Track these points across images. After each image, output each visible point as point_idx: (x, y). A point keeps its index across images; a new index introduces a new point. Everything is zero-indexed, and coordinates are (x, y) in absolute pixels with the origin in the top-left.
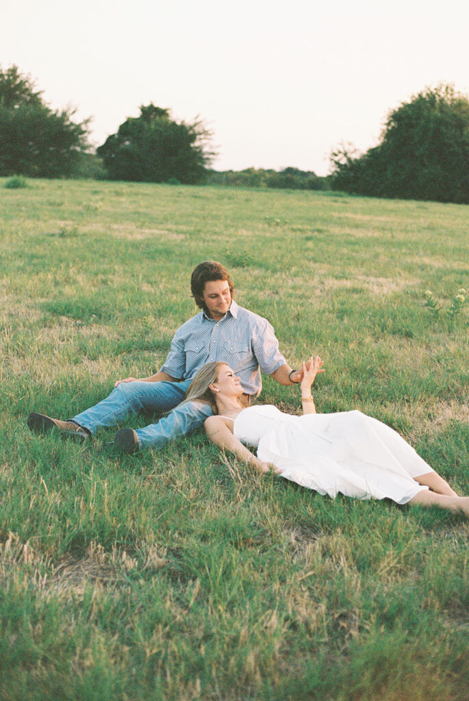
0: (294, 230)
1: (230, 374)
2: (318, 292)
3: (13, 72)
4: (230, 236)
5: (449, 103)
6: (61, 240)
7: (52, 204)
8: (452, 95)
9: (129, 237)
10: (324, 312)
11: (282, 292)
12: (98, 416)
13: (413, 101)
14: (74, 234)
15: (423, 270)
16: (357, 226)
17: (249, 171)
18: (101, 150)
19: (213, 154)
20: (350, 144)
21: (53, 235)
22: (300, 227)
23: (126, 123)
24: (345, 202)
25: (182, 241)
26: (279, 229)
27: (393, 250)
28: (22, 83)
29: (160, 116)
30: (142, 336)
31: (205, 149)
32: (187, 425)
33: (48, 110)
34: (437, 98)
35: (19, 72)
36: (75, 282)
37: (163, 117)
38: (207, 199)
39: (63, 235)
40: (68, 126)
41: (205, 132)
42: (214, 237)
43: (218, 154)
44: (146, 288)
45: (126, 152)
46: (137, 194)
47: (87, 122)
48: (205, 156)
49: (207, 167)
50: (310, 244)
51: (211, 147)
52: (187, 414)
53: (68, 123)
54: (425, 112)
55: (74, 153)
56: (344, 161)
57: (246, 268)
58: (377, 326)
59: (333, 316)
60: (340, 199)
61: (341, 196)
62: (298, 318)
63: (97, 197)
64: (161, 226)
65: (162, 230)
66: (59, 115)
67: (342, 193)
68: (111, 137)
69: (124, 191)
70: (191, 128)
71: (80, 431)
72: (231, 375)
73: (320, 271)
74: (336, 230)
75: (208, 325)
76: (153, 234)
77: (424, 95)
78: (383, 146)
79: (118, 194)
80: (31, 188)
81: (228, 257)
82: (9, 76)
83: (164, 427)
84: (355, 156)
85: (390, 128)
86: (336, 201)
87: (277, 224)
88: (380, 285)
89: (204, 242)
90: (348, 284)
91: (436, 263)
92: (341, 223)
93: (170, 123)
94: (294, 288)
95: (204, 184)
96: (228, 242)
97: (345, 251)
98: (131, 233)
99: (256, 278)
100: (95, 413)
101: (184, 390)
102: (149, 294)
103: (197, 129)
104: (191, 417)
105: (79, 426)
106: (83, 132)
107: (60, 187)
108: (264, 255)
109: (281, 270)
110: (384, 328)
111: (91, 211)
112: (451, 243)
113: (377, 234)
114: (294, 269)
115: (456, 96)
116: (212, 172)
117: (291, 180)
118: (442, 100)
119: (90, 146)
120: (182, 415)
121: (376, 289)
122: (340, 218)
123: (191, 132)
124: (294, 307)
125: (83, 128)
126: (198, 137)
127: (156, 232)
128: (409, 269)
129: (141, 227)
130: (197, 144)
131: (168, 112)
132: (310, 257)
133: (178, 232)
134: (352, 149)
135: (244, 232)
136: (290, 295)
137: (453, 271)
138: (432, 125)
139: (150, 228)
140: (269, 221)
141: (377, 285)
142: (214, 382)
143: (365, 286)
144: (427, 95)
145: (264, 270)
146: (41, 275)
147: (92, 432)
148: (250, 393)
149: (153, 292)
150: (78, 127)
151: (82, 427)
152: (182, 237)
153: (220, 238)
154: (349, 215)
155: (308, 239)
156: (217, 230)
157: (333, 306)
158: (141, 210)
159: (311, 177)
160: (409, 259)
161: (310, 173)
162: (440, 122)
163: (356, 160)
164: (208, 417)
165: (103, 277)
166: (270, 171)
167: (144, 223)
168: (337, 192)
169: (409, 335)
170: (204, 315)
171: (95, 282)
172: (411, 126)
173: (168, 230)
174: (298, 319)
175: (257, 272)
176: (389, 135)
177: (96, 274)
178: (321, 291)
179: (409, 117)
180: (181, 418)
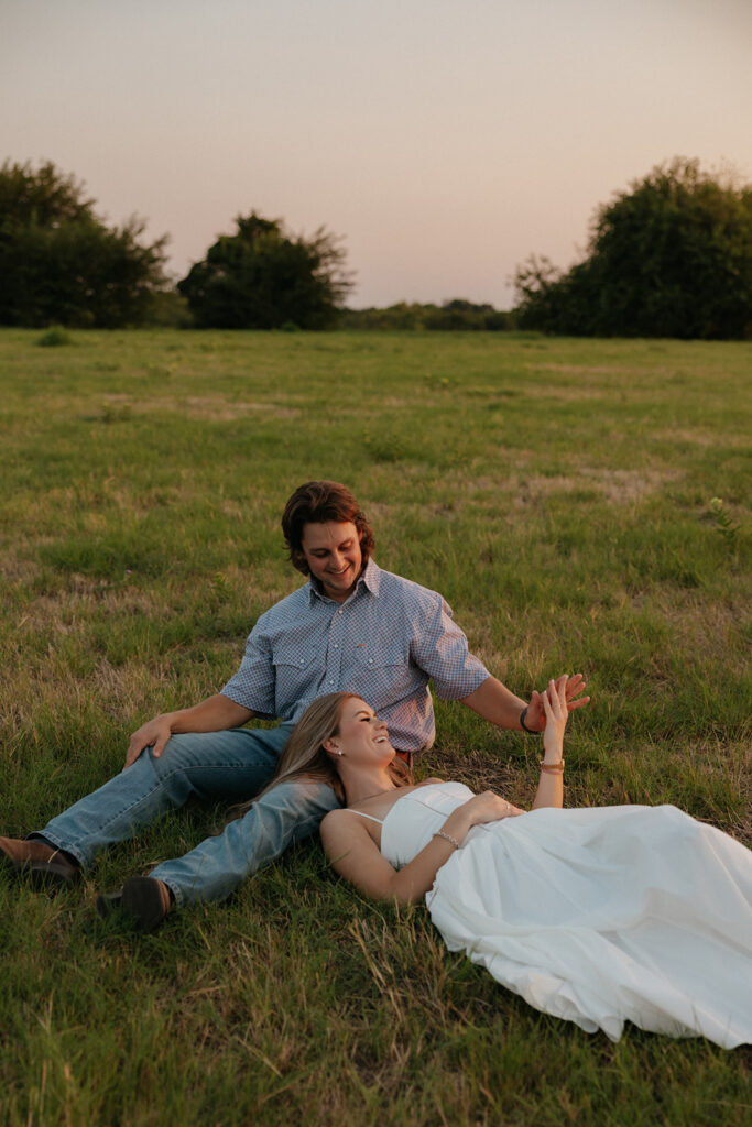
0: (470, 395)
1: (364, 716)
2: (518, 502)
3: (48, 172)
4: (371, 408)
5: (690, 191)
6: (103, 426)
7: (100, 368)
8: (694, 178)
9: (214, 418)
10: (534, 542)
11: (458, 507)
12: (97, 822)
13: (636, 192)
14: (125, 417)
15: (684, 452)
16: (565, 384)
17: (399, 308)
18: (184, 286)
19: (345, 284)
20: (545, 260)
21: (91, 420)
22: (479, 389)
23: (218, 245)
24: (541, 348)
25: (297, 420)
26: (447, 394)
27: (629, 420)
28: (63, 189)
29: (267, 233)
30: (212, 607)
31: (335, 278)
32: (284, 836)
33: (102, 229)
34: (673, 185)
35: (56, 173)
36: (111, 502)
37: (271, 233)
38: (338, 351)
39: (107, 419)
40: (133, 252)
41: (334, 254)
42: (347, 412)
43: (352, 284)
44: (230, 508)
45: (221, 289)
46: (233, 348)
47: (160, 244)
48: (335, 289)
49: (337, 304)
50: (497, 417)
51: (343, 275)
52: (285, 813)
53: (131, 247)
54: (655, 207)
55: (144, 291)
56: (536, 287)
57: (398, 463)
58: (631, 566)
59: (550, 549)
60: (534, 343)
61: (533, 338)
62: (489, 556)
63: (173, 355)
64: (264, 398)
65: (267, 403)
66: (119, 235)
67: (536, 334)
68: (196, 267)
69: (214, 345)
70: (313, 247)
71: (55, 860)
72: (367, 720)
73: (518, 463)
74: (535, 392)
75: (321, 611)
76: (251, 411)
77: (653, 181)
78: (594, 261)
79: (206, 349)
80: (76, 345)
81: (368, 446)
82: (42, 179)
83: (234, 847)
84: (552, 278)
85: (603, 234)
86: (528, 346)
87: (444, 386)
88: (621, 484)
89: (330, 420)
90: (567, 484)
91: (704, 440)
92: (542, 379)
93: (281, 242)
94: (478, 498)
95: (334, 328)
96: (368, 419)
97: (554, 425)
98: (217, 411)
99: (416, 481)
100: (93, 813)
101: (278, 748)
102: (234, 520)
103: (322, 249)
104: (292, 817)
105: (56, 848)
106: (154, 260)
107: (121, 342)
108: (426, 440)
109: (457, 464)
110: (643, 568)
111: (160, 376)
112: (719, 404)
113: (598, 395)
114: (476, 462)
115: (701, 180)
116: (347, 311)
117: (459, 318)
118: (679, 187)
119: (166, 280)
120: (273, 813)
121: (615, 491)
122: (538, 372)
123: (312, 255)
124: (482, 534)
125: (155, 253)
126: (323, 261)
127: (255, 406)
128: (661, 451)
129: (234, 400)
130: (322, 270)
131: (279, 226)
132: (499, 438)
133: (290, 406)
134: (546, 267)
135: (394, 402)
136: (474, 512)
137: (733, 453)
138: (666, 226)
139: (247, 401)
140: (432, 383)
141: (616, 484)
142: (332, 736)
143: (598, 487)
144: (658, 181)
145: (426, 465)
146: (56, 493)
147: (81, 860)
148: (411, 748)
149: (240, 514)
150: (148, 252)
151: (63, 852)
152: (296, 413)
153: (356, 413)
154: (552, 367)
155: (493, 408)
156: (351, 399)
157: (548, 528)
158: (236, 373)
159: (488, 313)
160: (658, 435)
161: (487, 307)
162: (677, 220)
163: (553, 284)
164: (327, 812)
165: (161, 492)
166: (429, 307)
167: (238, 392)
168: (529, 333)
169: (690, 581)
170: (312, 591)
171: (145, 502)
172: (635, 229)
173: (276, 403)
174: (491, 560)
175: (415, 470)
176: (601, 243)
177: (149, 486)
178: (524, 500)
179: (631, 216)
180: (271, 822)
